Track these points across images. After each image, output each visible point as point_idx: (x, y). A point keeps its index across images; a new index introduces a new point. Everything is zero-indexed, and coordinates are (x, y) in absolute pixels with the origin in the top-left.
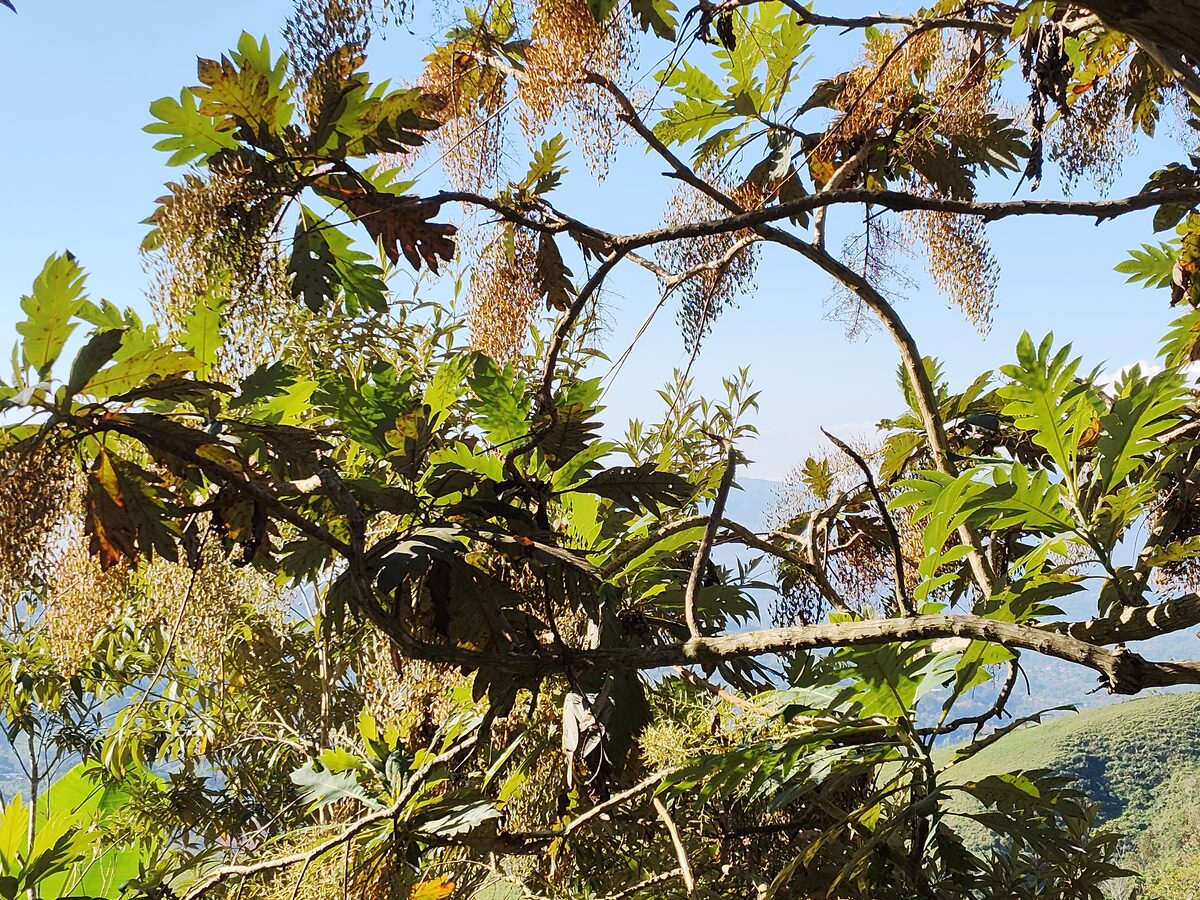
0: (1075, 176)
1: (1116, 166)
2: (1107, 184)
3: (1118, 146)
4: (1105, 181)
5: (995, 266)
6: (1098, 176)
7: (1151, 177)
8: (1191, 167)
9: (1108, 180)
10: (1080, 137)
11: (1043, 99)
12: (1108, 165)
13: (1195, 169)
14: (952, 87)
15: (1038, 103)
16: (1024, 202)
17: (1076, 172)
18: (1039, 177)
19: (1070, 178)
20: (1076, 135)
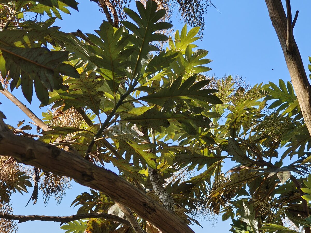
0: (49, 196)
1: (63, 192)
2: (60, 199)
3: (65, 185)
4: (60, 198)
5: (16, 226)
6: (57, 196)
7: (76, 198)
8: (91, 194)
9: (61, 197)
10: (51, 182)
11: (39, 170)
12: (61, 192)
13: (92, 195)
14: (4, 162)
15: (37, 171)
16: (34, 215)
17: (49, 194)
18: (36, 199)
19: (47, 197)
20: (50, 181)
